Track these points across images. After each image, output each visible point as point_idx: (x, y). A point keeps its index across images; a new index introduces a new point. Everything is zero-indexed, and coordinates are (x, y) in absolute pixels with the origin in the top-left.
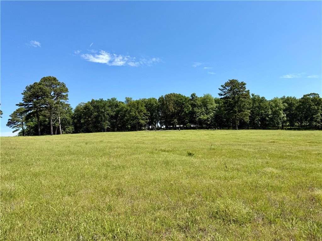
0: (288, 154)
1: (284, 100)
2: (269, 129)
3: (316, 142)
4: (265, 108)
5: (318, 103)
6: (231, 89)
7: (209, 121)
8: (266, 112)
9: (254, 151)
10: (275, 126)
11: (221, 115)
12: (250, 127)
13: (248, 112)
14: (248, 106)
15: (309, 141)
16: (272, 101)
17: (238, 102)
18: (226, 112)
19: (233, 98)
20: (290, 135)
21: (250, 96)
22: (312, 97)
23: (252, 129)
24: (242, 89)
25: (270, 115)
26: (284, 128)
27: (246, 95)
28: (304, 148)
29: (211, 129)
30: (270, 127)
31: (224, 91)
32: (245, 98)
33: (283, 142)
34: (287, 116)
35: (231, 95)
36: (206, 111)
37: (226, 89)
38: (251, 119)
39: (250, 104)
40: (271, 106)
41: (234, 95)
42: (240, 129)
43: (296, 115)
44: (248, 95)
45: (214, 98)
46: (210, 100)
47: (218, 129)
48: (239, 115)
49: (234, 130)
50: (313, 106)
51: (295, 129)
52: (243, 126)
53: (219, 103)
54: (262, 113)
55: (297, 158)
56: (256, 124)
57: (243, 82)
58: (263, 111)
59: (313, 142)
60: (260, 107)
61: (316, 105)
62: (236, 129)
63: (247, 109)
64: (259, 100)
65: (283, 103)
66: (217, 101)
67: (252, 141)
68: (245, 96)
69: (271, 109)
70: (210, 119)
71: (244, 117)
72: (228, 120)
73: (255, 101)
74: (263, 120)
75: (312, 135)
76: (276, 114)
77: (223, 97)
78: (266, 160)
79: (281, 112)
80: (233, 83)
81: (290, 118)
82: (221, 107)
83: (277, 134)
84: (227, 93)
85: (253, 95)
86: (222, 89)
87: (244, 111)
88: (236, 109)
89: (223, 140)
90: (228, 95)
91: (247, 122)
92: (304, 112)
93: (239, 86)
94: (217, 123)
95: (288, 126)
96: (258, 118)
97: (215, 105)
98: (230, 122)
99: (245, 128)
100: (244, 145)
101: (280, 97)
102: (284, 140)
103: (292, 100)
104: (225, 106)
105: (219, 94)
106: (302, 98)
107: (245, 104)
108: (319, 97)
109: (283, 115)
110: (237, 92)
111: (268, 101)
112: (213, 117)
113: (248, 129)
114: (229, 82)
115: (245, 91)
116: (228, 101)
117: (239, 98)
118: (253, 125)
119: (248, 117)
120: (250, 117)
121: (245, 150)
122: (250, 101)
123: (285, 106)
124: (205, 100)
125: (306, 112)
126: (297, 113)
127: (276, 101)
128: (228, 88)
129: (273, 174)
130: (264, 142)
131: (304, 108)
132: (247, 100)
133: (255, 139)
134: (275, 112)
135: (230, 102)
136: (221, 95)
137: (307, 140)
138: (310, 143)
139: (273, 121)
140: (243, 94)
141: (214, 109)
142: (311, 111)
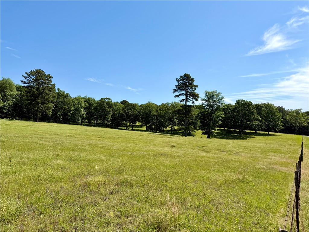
0: (79, 147)
1: (86, 99)
2: (70, 124)
3: (104, 138)
4: (69, 104)
5: (110, 106)
6: (36, 79)
7: (5, 109)
8: (68, 108)
9: (49, 144)
10: (76, 122)
11: (21, 104)
12: (51, 120)
13: (51, 105)
14: (52, 99)
15: (99, 136)
16: (75, 98)
17: (42, 93)
18: (27, 102)
19: (38, 89)
20: (86, 131)
21: (55, 89)
22: (106, 101)
23: (54, 122)
24: (48, 82)
25: (72, 111)
26: (83, 124)
27: (52, 88)
28: (93, 142)
29: (7, 119)
30: (71, 122)
31: (29, 79)
32: (50, 91)
33: (79, 137)
34: (86, 114)
35: (35, 85)
36: (3, 98)
37: (31, 78)
38: (54, 113)
39: (54, 97)
40: (74, 103)
41: (39, 86)
42: (41, 122)
43: (94, 113)
44: (53, 89)
45: (16, 84)
46: (10, 85)
47: (16, 119)
48: (42, 107)
49: (34, 122)
50: (107, 108)
51: (91, 126)
52: (44, 118)
53: (21, 91)
54: (65, 108)
55: (86, 150)
56: (58, 118)
57: (50, 75)
58: (66, 107)
59: (102, 137)
60: (64, 103)
61: (109, 108)
62: (37, 121)
63: (51, 103)
64: (63, 95)
65: (84, 102)
66: (18, 88)
67: (51, 135)
68: (50, 89)
69: (74, 105)
70: (7, 107)
71: (47, 109)
72: (29, 111)
73: (60, 95)
74: (65, 115)
75: (102, 131)
76: (77, 111)
77: (26, 85)
78: (57, 153)
79: (82, 109)
80: (38, 73)
81: (89, 116)
82: (23, 95)
83: (75, 129)
84: (32, 82)
85: (58, 90)
86: (27, 77)
87: (48, 104)
88: (39, 101)
89: (19, 132)
90: (32, 84)
91: (50, 115)
92: (100, 112)
93: (45, 78)
94: (16, 112)
95: (86, 122)
96: (61, 112)
97: (15, 92)
98: (32, 113)
99: (47, 121)
100: (41, 138)
101: (82, 96)
102: (79, 135)
103: (92, 101)
104: (27, 96)
105: (22, 81)
106: (100, 101)
107: (49, 97)
108: (111, 102)
109: (83, 113)
110: (42, 83)
111: (72, 98)
112: (11, 105)
113: (50, 122)
114: (35, 70)
115: (51, 84)
116: (31, 90)
117: (44, 90)
118: (55, 119)
119: (51, 110)
120: (52, 110)
121: (41, 143)
122: (55, 95)
123: (86, 105)
124: (3, 84)
125: (101, 112)
126: (94, 112)
127: (78, 99)
128: (33, 77)
129: (60, 166)
130: (62, 136)
131: (100, 109)
132: (51, 93)
133: (53, 132)
134: (77, 108)
135: (34, 92)
136: (25, 83)
137: (97, 135)
138: (99, 137)
139: (74, 117)
140: (48, 86)
141: (14, 97)
142: (105, 112)
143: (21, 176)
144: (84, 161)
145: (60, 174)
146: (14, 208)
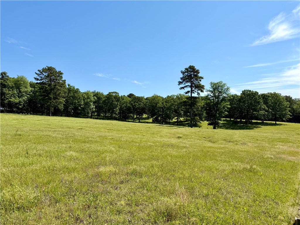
0: (90, 139)
1: (95, 94)
2: (80, 117)
3: (113, 130)
4: (79, 98)
5: (118, 100)
6: (48, 76)
7: (21, 105)
8: (79, 102)
9: (62, 136)
10: (86, 115)
11: (36, 100)
12: (63, 114)
13: (63, 100)
14: (63, 94)
15: (108, 129)
16: (85, 93)
17: (54, 89)
18: (40, 98)
19: (50, 85)
20: (96, 124)
21: (66, 85)
22: (114, 95)
23: (65, 116)
24: (59, 78)
25: (82, 105)
26: (93, 117)
27: (62, 84)
28: (103, 134)
29: (23, 114)
30: (82, 115)
31: (41, 76)
32: (61, 87)
33: (89, 129)
34: (96, 108)
35: (47, 81)
36: (18, 94)
37: (43, 74)
38: (65, 107)
39: (65, 93)
40: (84, 97)
41: (51, 82)
42: (54, 116)
43: (102, 107)
44: (64, 85)
45: (29, 81)
46: (25, 82)
47: (31, 114)
48: (54, 102)
49: (47, 116)
50: (115, 101)
51: (100, 119)
52: (57, 113)
53: (34, 87)
54: (75, 102)
55: (96, 142)
56: (70, 112)
57: (60, 71)
58: (76, 101)
59: (110, 130)
60: (74, 97)
61: (116, 101)
62: (50, 116)
63: (62, 98)
64: (73, 90)
65: (93, 96)
66: (32, 85)
67: (63, 128)
68: (61, 84)
69: (84, 100)
70: (22, 102)
71: (59, 104)
72: (42, 106)
73: (70, 91)
74: (75, 109)
75: (111, 124)
76: (87, 105)
77: (39, 82)
78: (69, 145)
79: (91, 103)
80: (50, 71)
81: (98, 109)
82: (37, 92)
83: (85, 122)
84: (44, 79)
85: (69, 85)
86: (39, 74)
87: (59, 99)
88: (52, 96)
89: (33, 126)
90: (45, 81)
91: (62, 109)
92: (108, 105)
93: (56, 75)
94: (30, 108)
95: (96, 116)
96: (71, 107)
97: (30, 89)
98: (45, 108)
99: (59, 115)
100: (54, 131)
101: (91, 91)
102: (90, 128)
103: (100, 95)
104: (40, 92)
105: (35, 78)
106: (108, 95)
107: (60, 93)
108: (119, 95)
109: (92, 106)
110: (54, 79)
111: (82, 93)
112: (26, 101)
113: (61, 116)
114: (46, 68)
115: (62, 80)
116: (44, 86)
117: (55, 85)
118: (66, 113)
119: (62, 105)
120: (64, 105)
121: (54, 135)
122: (66, 90)
123: (95, 99)
124: (18, 82)
125: (110, 106)
126: (103, 106)
127: (88, 94)
128: (45, 74)
129: (73, 157)
130: (74, 129)
131: (108, 102)
132: (62, 89)
133: (66, 125)
134: (86, 103)
135: (46, 88)
136: (38, 79)
137: (106, 128)
138: (108, 130)
139: (84, 111)
140: (59, 82)
141: (28, 93)
142: (113, 106)
143: (37, 167)
144: (95, 152)
145: (72, 164)
146: (32, 197)
